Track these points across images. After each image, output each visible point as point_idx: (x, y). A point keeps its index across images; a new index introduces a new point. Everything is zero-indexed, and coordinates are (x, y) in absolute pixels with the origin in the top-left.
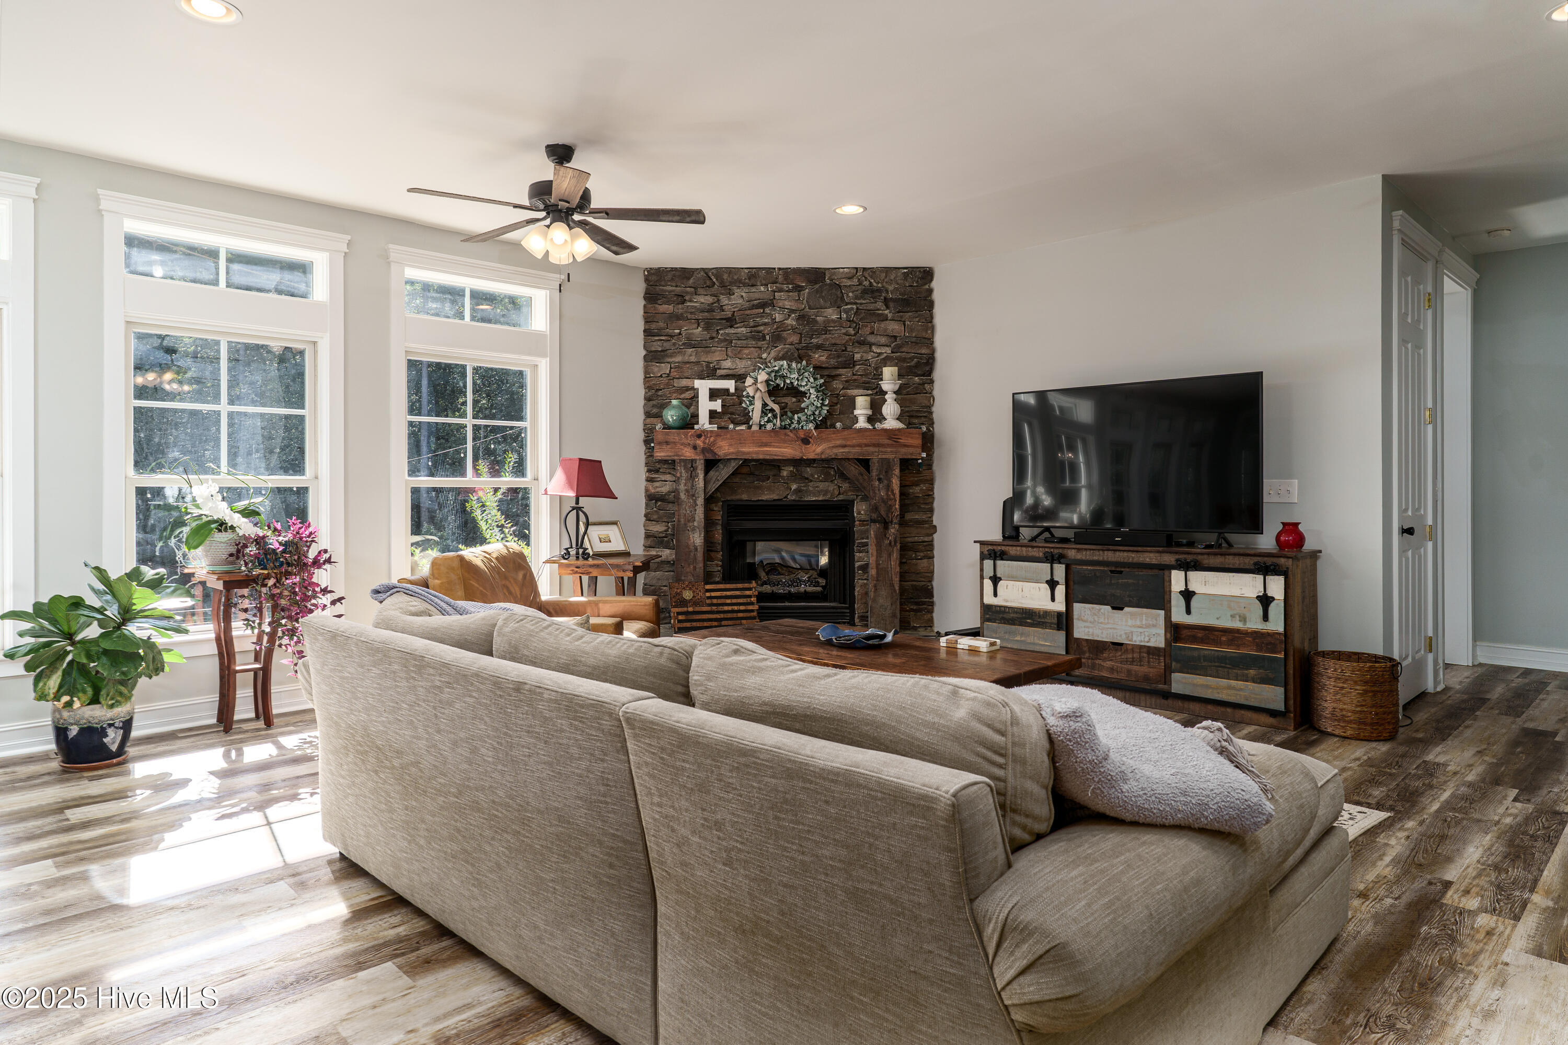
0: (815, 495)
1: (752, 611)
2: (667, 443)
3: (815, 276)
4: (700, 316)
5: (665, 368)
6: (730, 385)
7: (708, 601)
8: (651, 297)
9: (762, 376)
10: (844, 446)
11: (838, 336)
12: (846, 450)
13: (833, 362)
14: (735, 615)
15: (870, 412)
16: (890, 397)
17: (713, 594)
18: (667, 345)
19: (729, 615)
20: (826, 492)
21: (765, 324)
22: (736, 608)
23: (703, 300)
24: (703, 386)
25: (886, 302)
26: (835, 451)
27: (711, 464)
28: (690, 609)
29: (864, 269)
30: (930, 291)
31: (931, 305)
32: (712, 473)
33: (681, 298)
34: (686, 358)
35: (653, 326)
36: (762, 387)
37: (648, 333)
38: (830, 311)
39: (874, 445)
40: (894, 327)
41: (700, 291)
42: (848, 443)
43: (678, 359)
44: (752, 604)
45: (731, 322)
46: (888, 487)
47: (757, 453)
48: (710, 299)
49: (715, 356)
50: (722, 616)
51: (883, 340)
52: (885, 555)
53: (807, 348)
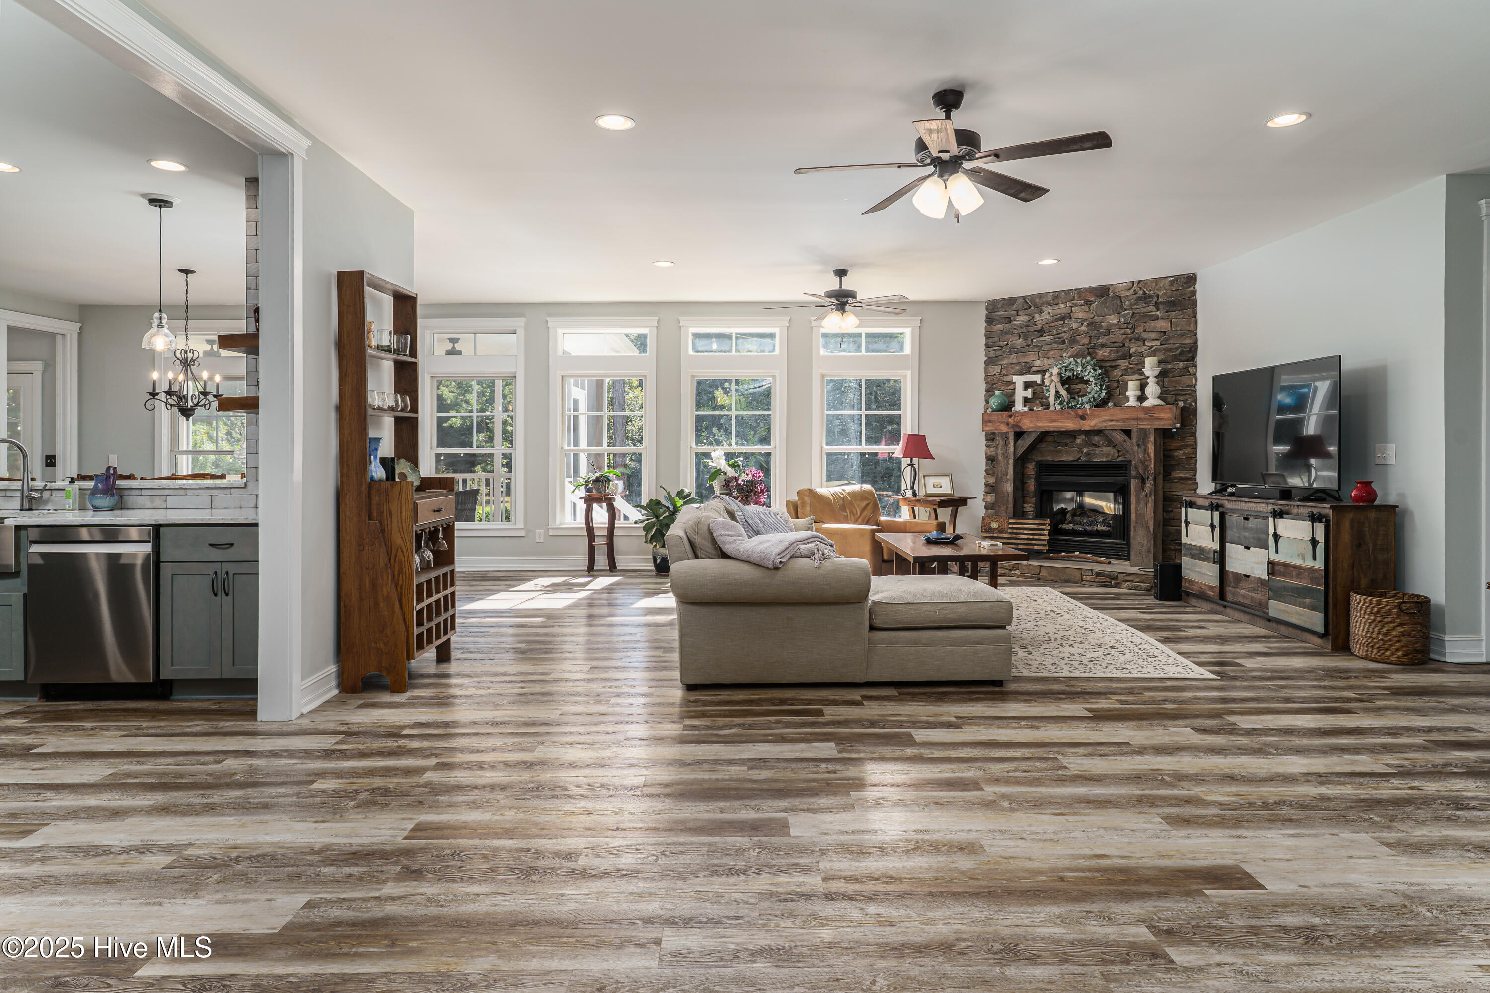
0: (1100, 457)
1: (1044, 540)
2: (990, 421)
3: (1102, 292)
4: (1020, 330)
5: (997, 369)
6: (1037, 378)
7: (1010, 531)
8: (990, 321)
10: (1111, 420)
11: (1118, 336)
12: (1113, 423)
13: (1113, 356)
14: (1029, 542)
15: (1139, 393)
16: (1152, 381)
17: (1014, 526)
18: (999, 353)
19: (1024, 542)
20: (1108, 455)
21: (1065, 332)
22: (1031, 537)
23: (1022, 319)
24: (1019, 380)
25: (1157, 305)
26: (1105, 424)
27: (1019, 435)
28: (995, 535)
29: (1139, 281)
30: (1194, 293)
31: (1194, 304)
32: (1019, 442)
33: (1009, 320)
34: (1010, 361)
35: (990, 340)
36: (1056, 379)
37: (987, 346)
38: (1111, 317)
39: (1134, 419)
40: (1162, 324)
41: (1020, 313)
42: (1118, 418)
43: (1005, 362)
44: (1045, 535)
45: (1041, 332)
46: (1145, 451)
47: (1049, 427)
48: (1026, 318)
49: (1030, 357)
50: (1019, 541)
51: (1153, 335)
52: (1142, 504)
53: (1094, 347)
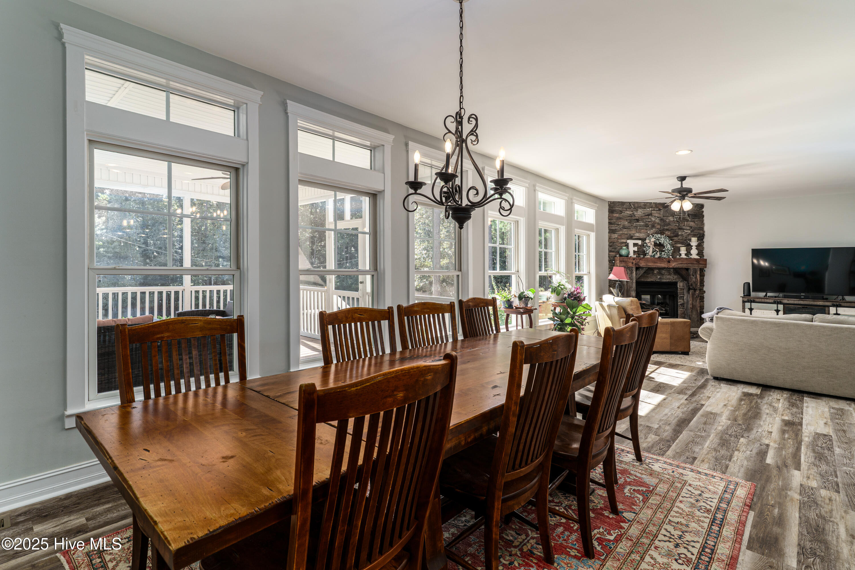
0: (664, 280)
2: (624, 261)
4: (628, 218)
5: (616, 236)
6: (640, 242)
8: (611, 211)
9: (653, 240)
11: (673, 226)
12: (680, 265)
13: (672, 235)
15: (686, 252)
16: (694, 248)
18: (617, 228)
20: (668, 279)
21: (649, 222)
23: (629, 212)
24: (631, 242)
25: (689, 215)
26: (676, 265)
27: (637, 269)
30: (703, 212)
31: (703, 216)
32: (638, 272)
33: (621, 212)
35: (612, 221)
36: (653, 243)
37: (610, 223)
38: (671, 218)
39: (691, 264)
40: (692, 224)
41: (628, 209)
42: (683, 263)
43: (621, 232)
45: (638, 220)
46: (696, 278)
47: (653, 265)
49: (633, 232)
51: (688, 228)
52: (695, 300)
53: (663, 230)
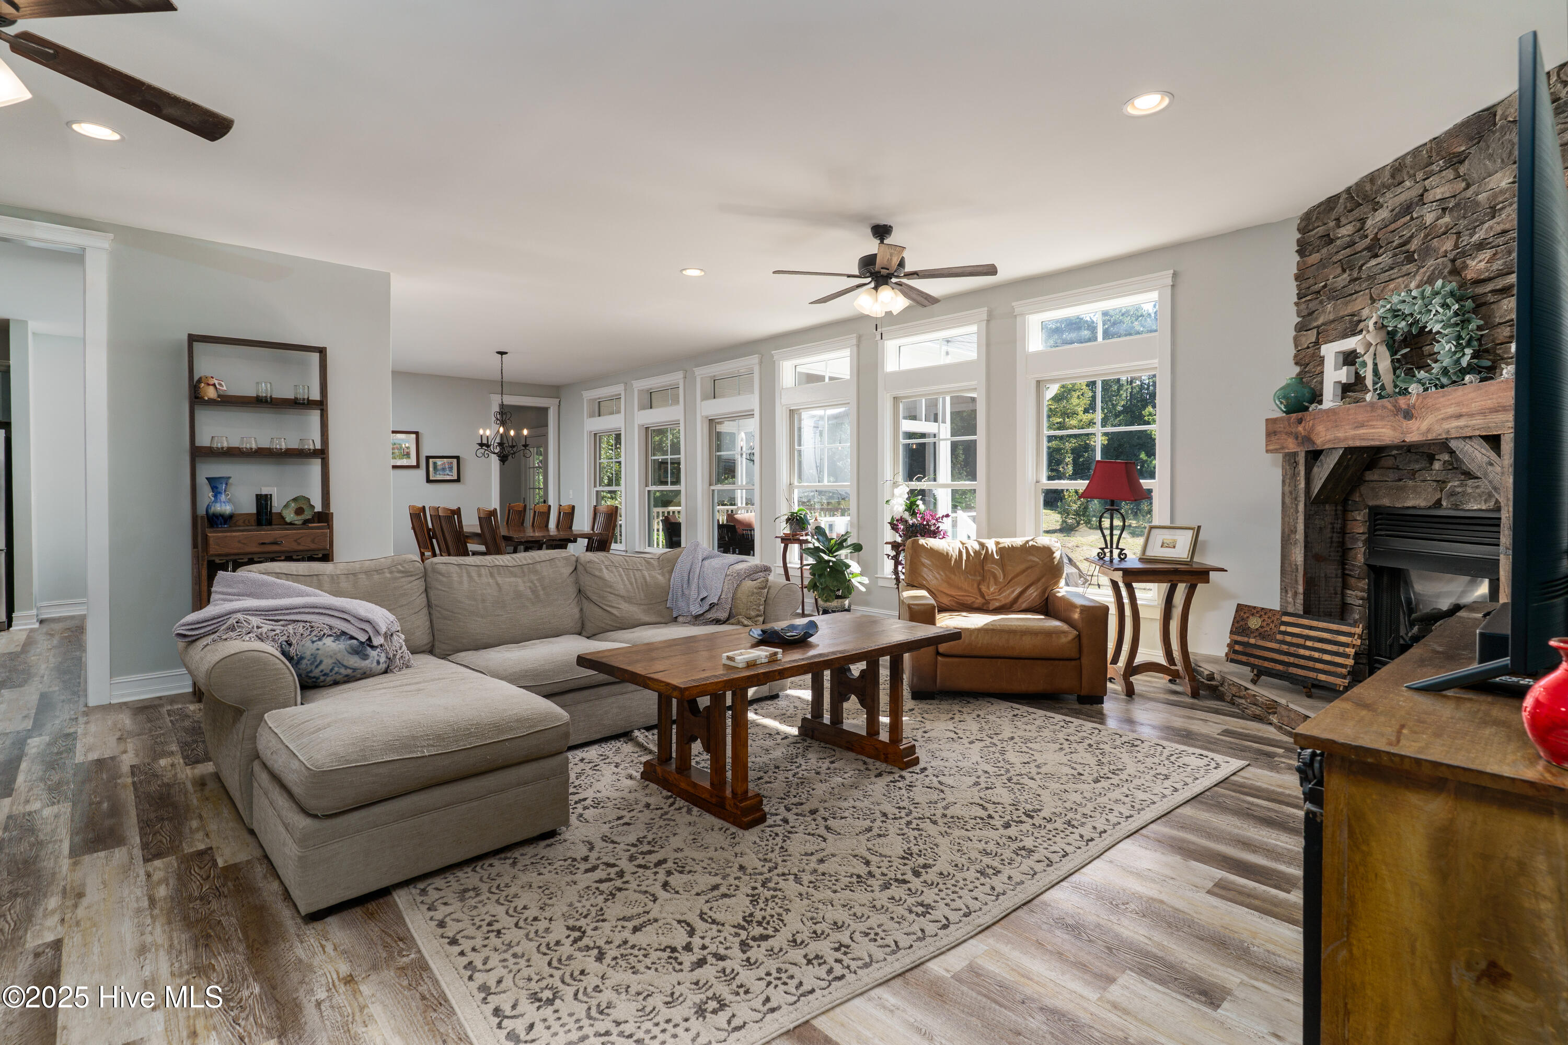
0: (1476, 501)
3: (1482, 125)
4: (1344, 254)
7: (1279, 637)
8: (1303, 249)
10: (1459, 416)
12: (1461, 422)
14: (1311, 664)
17: (1290, 629)
18: (1313, 306)
19: (1302, 662)
21: (1412, 236)
22: (1316, 655)
24: (1331, 352)
26: (1446, 426)
27: (1314, 456)
28: (1252, 641)
33: (1325, 239)
34: (1328, 317)
35: (1303, 285)
37: (1300, 296)
41: (1344, 221)
42: (1464, 410)
43: (1322, 319)
44: (1347, 656)
45: (1374, 250)
48: (1352, 228)
49: (1356, 305)
50: (1292, 660)
53: (1463, 253)
